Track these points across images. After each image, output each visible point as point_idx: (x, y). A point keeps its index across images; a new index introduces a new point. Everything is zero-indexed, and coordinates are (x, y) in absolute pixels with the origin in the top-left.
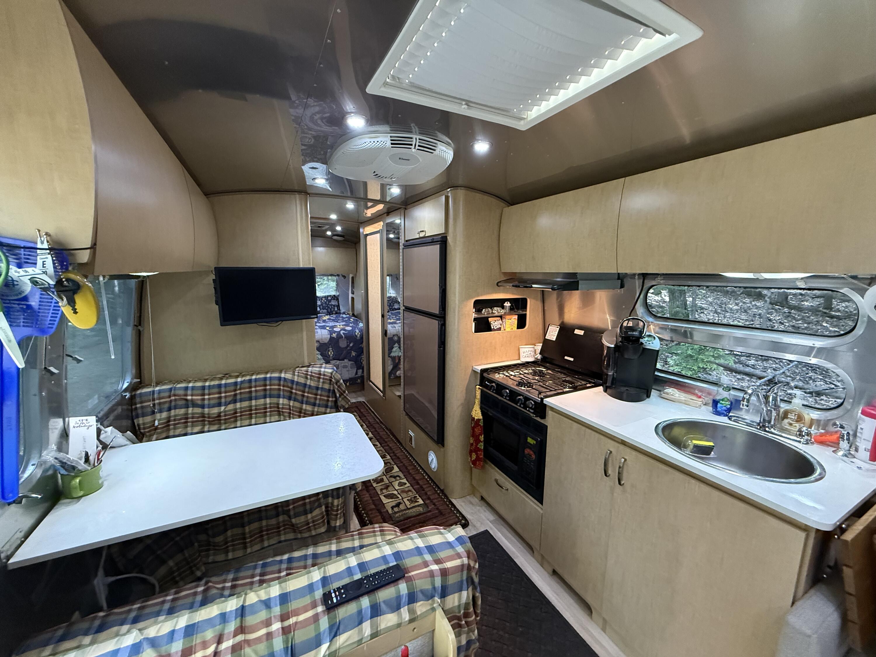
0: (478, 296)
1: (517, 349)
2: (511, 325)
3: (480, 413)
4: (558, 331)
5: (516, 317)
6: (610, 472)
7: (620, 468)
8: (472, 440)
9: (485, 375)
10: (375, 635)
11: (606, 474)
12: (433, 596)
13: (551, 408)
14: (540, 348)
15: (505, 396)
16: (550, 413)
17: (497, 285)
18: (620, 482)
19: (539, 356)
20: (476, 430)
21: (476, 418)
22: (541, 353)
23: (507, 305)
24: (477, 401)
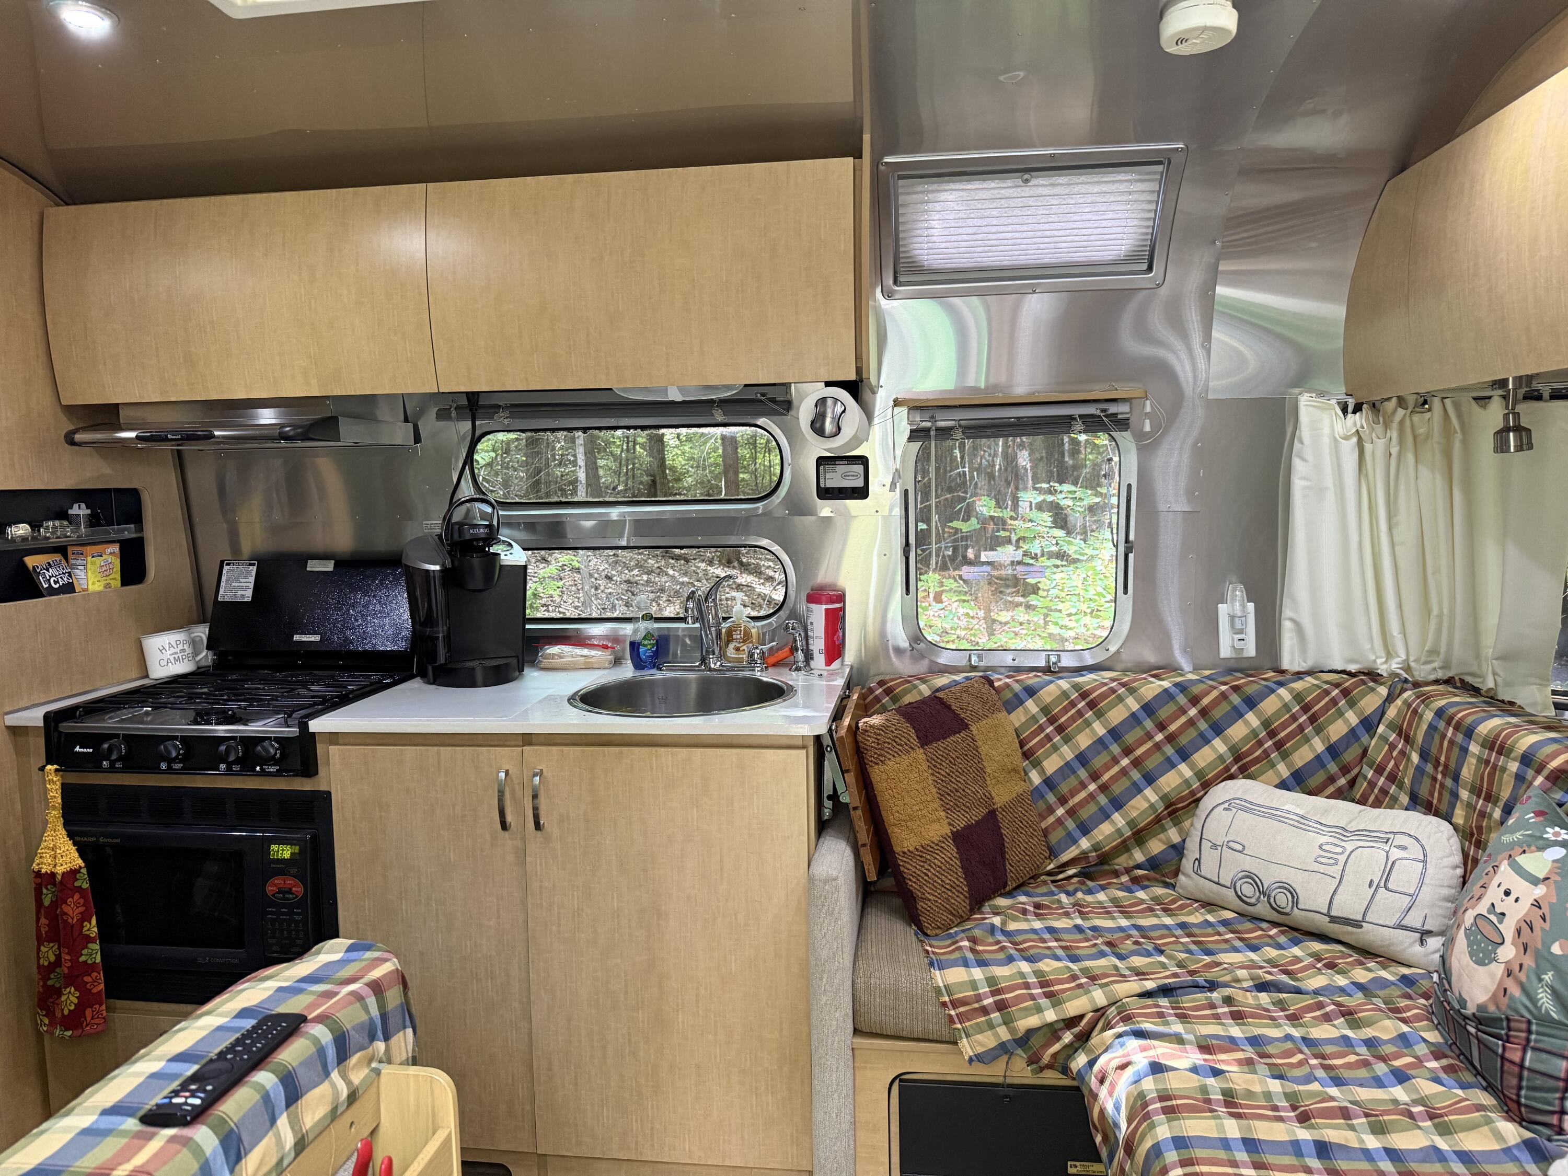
1: (134, 645)
2: (105, 573)
3: (73, 849)
4: (254, 573)
5: (116, 548)
6: (509, 818)
7: (535, 797)
8: (49, 953)
9: (67, 727)
10: (301, 1145)
11: (504, 826)
12: (372, 1038)
13: (334, 738)
14: (202, 632)
15: (170, 761)
16: (333, 749)
17: (70, 440)
18: (538, 826)
19: (206, 657)
20: (65, 908)
21: (60, 870)
22: (211, 644)
23: (80, 510)
24: (55, 816)
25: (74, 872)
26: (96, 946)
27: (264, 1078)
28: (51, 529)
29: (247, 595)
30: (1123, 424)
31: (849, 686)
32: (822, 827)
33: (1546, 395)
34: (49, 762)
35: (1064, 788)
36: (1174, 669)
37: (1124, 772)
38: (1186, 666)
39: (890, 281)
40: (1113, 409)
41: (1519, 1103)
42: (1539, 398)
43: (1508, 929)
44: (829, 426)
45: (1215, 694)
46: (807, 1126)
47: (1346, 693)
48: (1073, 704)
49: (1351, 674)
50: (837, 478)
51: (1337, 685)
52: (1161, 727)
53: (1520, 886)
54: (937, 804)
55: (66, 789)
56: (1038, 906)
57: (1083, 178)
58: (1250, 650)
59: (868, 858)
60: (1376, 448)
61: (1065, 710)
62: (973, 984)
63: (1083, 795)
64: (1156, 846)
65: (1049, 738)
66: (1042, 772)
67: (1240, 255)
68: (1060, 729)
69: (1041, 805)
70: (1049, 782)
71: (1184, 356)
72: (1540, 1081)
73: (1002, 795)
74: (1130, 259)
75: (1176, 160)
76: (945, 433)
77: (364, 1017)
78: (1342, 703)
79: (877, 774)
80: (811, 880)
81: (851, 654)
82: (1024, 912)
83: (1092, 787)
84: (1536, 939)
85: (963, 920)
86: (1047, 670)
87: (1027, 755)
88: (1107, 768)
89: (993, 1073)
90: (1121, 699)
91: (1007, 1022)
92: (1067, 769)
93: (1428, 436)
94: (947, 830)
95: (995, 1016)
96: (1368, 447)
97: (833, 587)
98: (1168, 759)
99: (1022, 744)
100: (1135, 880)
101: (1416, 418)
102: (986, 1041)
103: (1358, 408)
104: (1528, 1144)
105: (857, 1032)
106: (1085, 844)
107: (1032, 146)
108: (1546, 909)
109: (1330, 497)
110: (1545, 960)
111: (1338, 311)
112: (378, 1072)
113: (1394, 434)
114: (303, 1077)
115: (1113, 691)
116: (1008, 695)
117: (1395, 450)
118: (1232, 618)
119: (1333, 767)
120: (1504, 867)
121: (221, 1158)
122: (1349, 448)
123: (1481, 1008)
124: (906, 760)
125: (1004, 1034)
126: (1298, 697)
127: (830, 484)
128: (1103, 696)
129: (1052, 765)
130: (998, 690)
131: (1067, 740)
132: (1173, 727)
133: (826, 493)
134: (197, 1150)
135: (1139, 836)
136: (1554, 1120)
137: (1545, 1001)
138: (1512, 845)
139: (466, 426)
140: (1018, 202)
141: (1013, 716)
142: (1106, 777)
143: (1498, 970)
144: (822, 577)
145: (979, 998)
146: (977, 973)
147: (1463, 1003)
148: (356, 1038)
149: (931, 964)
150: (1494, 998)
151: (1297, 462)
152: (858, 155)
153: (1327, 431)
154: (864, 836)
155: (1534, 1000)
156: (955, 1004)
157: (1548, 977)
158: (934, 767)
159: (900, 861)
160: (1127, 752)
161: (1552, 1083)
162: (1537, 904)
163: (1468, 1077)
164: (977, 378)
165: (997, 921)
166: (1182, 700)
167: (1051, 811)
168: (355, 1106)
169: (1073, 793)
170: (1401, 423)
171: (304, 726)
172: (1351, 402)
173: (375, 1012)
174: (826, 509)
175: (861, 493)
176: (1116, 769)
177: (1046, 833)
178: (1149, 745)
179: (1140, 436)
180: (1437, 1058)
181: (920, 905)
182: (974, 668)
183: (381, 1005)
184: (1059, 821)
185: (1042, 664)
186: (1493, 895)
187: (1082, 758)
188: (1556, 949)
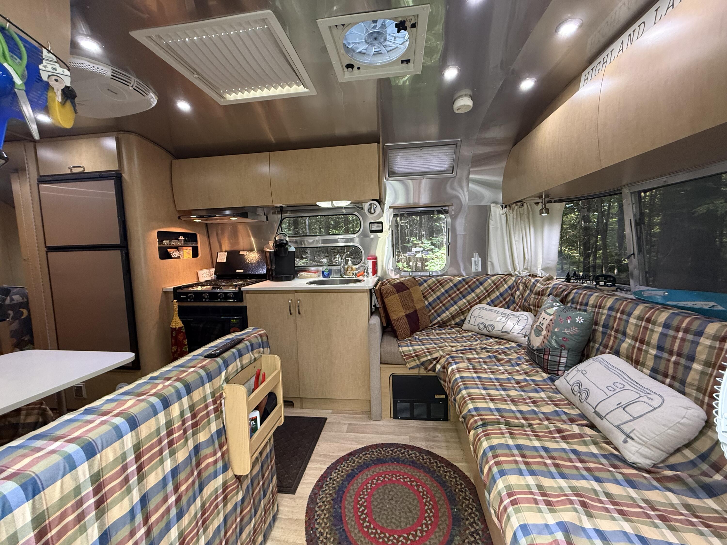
0: (160, 228)
1: (195, 273)
2: (188, 254)
3: (181, 322)
4: (226, 255)
5: (191, 248)
6: (292, 312)
7: (298, 306)
8: (174, 349)
9: (179, 291)
10: (243, 368)
11: (291, 314)
12: (260, 347)
13: (248, 292)
14: (213, 270)
15: (206, 299)
16: (247, 295)
17: (179, 218)
18: (299, 313)
19: (214, 277)
20: (179, 337)
21: (177, 327)
22: (215, 273)
23: (182, 238)
24: (176, 313)
25: (180, 328)
26: (187, 347)
27: (234, 350)
28: (174, 243)
29: (224, 261)
30: (446, 212)
31: (379, 280)
32: (372, 313)
33: (553, 201)
34: (174, 299)
35: (433, 305)
36: (461, 276)
37: (449, 301)
38: (464, 275)
39: (387, 176)
40: (444, 208)
41: (547, 369)
42: (551, 202)
43: (544, 327)
44: (372, 211)
45: (472, 281)
46: (369, 388)
47: (504, 280)
48: (436, 284)
49: (506, 275)
50: (374, 228)
51: (502, 278)
52: (458, 290)
53: (547, 317)
54: (401, 307)
55: (179, 307)
56: (427, 333)
57: (435, 149)
58: (480, 270)
59: (384, 320)
60: (510, 217)
61: (434, 286)
62: (410, 351)
63: (438, 307)
64: (457, 320)
65: (430, 293)
66: (428, 301)
67: (476, 166)
68: (433, 290)
69: (428, 310)
70: (430, 304)
71: (462, 193)
72: (552, 363)
73: (418, 306)
74: (448, 170)
75: (459, 143)
76: (402, 215)
77: (257, 341)
78: (503, 282)
79: (386, 300)
80: (369, 325)
81: (379, 273)
82: (424, 335)
83: (441, 305)
84: (551, 329)
85: (408, 337)
86: (429, 276)
87: (424, 297)
88: (444, 300)
89: (415, 372)
90: (448, 283)
91: (419, 359)
92: (434, 300)
93: (523, 214)
94: (404, 314)
95: (415, 358)
96: (508, 216)
97: (375, 256)
98: (460, 298)
99: (423, 294)
100: (452, 327)
101: (520, 209)
102: (413, 364)
103: (506, 207)
104: (549, 378)
105: (381, 363)
106: (439, 319)
107: (423, 140)
108: (553, 321)
109: (499, 230)
110: (554, 333)
111: (501, 179)
112: (261, 356)
113: (515, 213)
114: (243, 352)
115: (446, 281)
116: (420, 282)
117: (515, 217)
118: (475, 261)
119: (501, 299)
120: (543, 313)
121: (223, 365)
122: (503, 217)
123: (538, 347)
124: (394, 296)
125: (418, 362)
126: (493, 282)
127: (373, 229)
128: (444, 282)
129: (430, 300)
130: (417, 281)
131: (434, 293)
132: (461, 290)
133: (372, 231)
134: (217, 363)
135: (453, 317)
136: (556, 372)
137: (554, 343)
138: (545, 308)
139: (280, 216)
140: (419, 155)
141: (421, 287)
142: (444, 302)
143: (542, 337)
144: (372, 253)
145: (411, 354)
146: (411, 348)
147: (533, 347)
148: (256, 346)
149: (399, 346)
150: (541, 344)
151: (491, 221)
152: (379, 143)
153: (498, 213)
154: (383, 315)
155: (551, 343)
156: (405, 355)
157: (554, 337)
158: (401, 298)
159: (393, 322)
160: (450, 296)
161: (555, 363)
162: (551, 320)
163: (535, 366)
164: (411, 201)
165: (417, 337)
166: (464, 283)
167: (430, 311)
168: (255, 363)
169: (436, 306)
170: (517, 210)
171: (240, 289)
172: (504, 205)
173: (260, 341)
174: (372, 236)
175: (381, 231)
176: (447, 300)
177: (429, 316)
178: (455, 294)
179: (451, 216)
180: (527, 362)
181: (398, 333)
182: (411, 276)
183: (262, 340)
184: (432, 314)
185: (428, 275)
186: (541, 320)
187: (438, 298)
188: (556, 330)
